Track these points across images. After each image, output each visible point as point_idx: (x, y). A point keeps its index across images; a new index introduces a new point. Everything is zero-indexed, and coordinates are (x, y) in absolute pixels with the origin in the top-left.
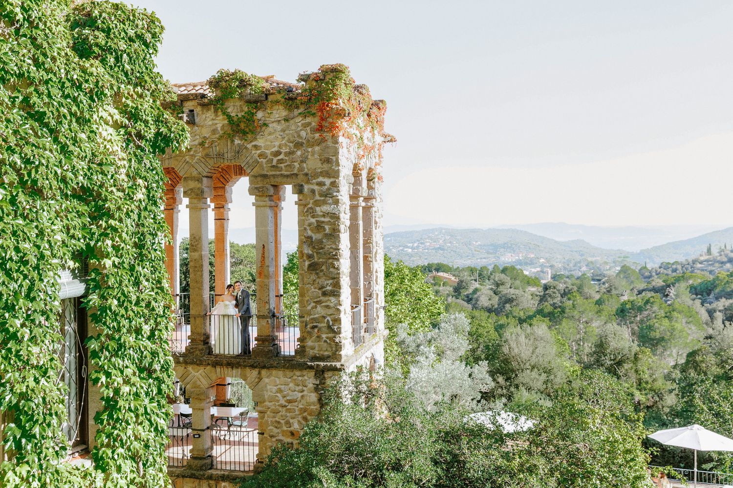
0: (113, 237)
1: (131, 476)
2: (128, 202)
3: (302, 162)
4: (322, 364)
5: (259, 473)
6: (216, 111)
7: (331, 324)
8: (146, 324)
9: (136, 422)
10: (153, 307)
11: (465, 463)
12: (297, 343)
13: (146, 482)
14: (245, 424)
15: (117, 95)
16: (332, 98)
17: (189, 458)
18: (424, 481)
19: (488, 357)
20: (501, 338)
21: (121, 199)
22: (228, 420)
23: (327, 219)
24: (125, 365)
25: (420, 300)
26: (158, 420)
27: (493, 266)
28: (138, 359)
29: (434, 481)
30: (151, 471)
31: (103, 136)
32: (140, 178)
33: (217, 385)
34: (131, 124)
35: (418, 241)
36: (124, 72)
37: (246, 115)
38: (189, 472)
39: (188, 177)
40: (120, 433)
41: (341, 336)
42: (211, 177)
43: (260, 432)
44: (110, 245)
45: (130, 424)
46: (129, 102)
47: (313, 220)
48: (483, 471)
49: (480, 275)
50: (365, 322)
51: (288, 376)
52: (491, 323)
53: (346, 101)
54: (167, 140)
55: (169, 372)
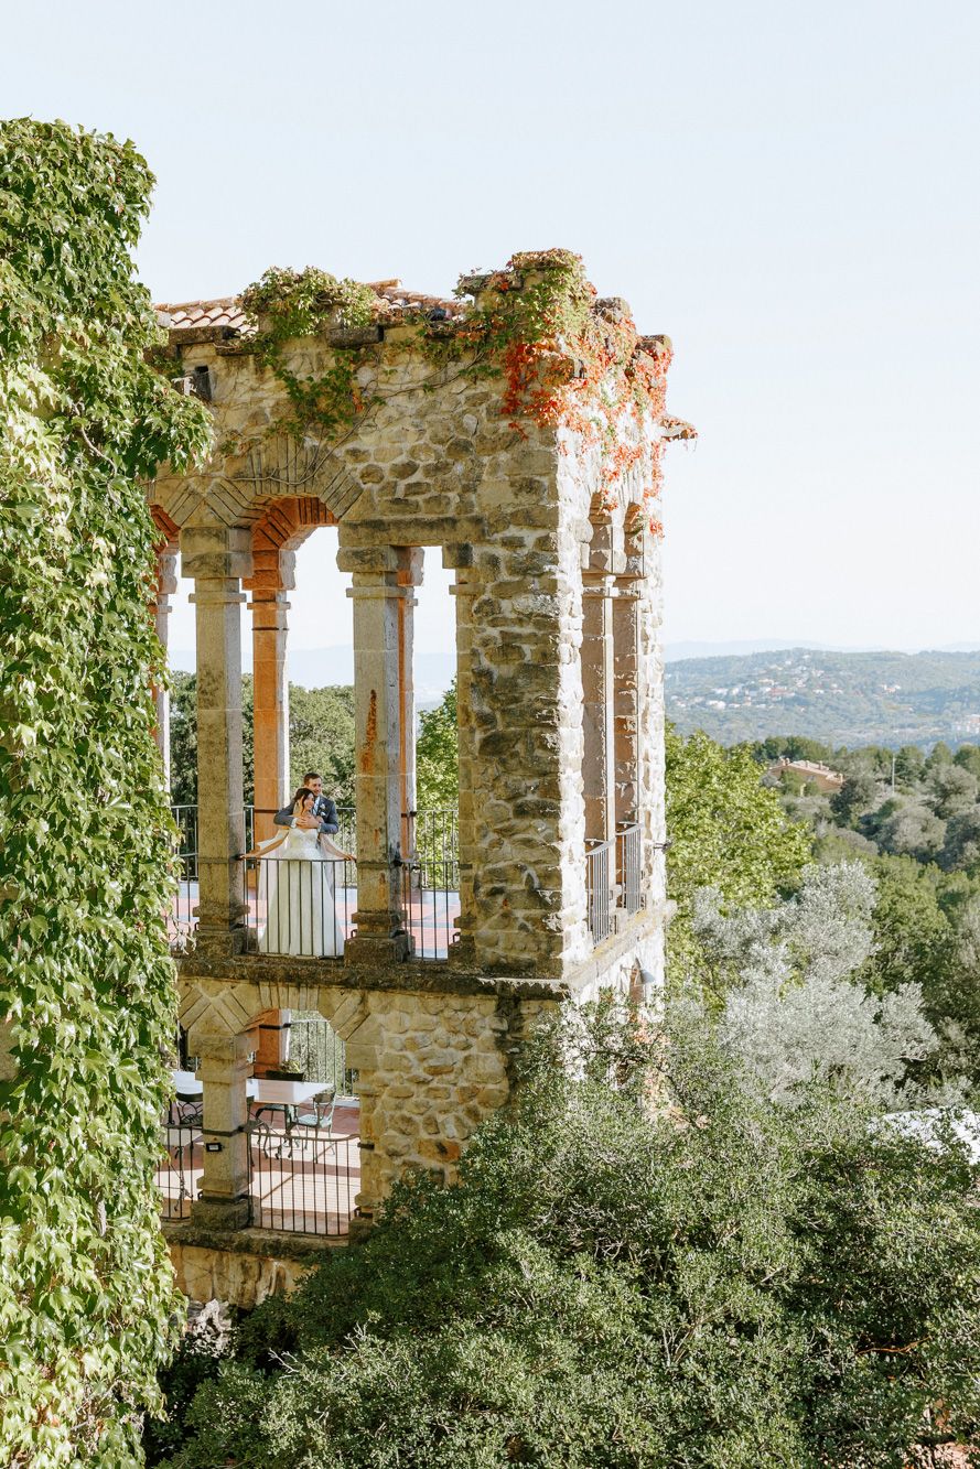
0: (39, 673)
1: (81, 1234)
2: (73, 592)
3: (466, 489)
4: (514, 981)
5: (364, 1241)
6: (260, 369)
7: (536, 885)
8: (113, 878)
9: (92, 1107)
10: (129, 839)
11: (871, 1234)
12: (453, 931)
13: (113, 1250)
14: (327, 1122)
15: (48, 339)
16: (541, 333)
17: (196, 1198)
18: (770, 1275)
19: (923, 972)
20: (954, 926)
21: (56, 583)
22: (286, 1111)
23: (528, 630)
24: (66, 975)
25: (750, 828)
26: (142, 1104)
27: (932, 745)
28: (96, 961)
29: (794, 1275)
30: (124, 1223)
31: (16, 435)
32: (100, 533)
33: (261, 1027)
34: (79, 406)
35: (741, 681)
36: (64, 285)
37: (333, 377)
38: (197, 1233)
39: (193, 529)
40: (55, 1133)
41: (560, 914)
42: (248, 528)
43: (365, 1142)
44: (31, 692)
45: (76, 1113)
46: (75, 356)
47: (494, 632)
48: (917, 1256)
49: (900, 767)
50: (619, 883)
51: (433, 1010)
52: (928, 889)
53: (575, 341)
54: (160, 443)
55: (166, 993)
